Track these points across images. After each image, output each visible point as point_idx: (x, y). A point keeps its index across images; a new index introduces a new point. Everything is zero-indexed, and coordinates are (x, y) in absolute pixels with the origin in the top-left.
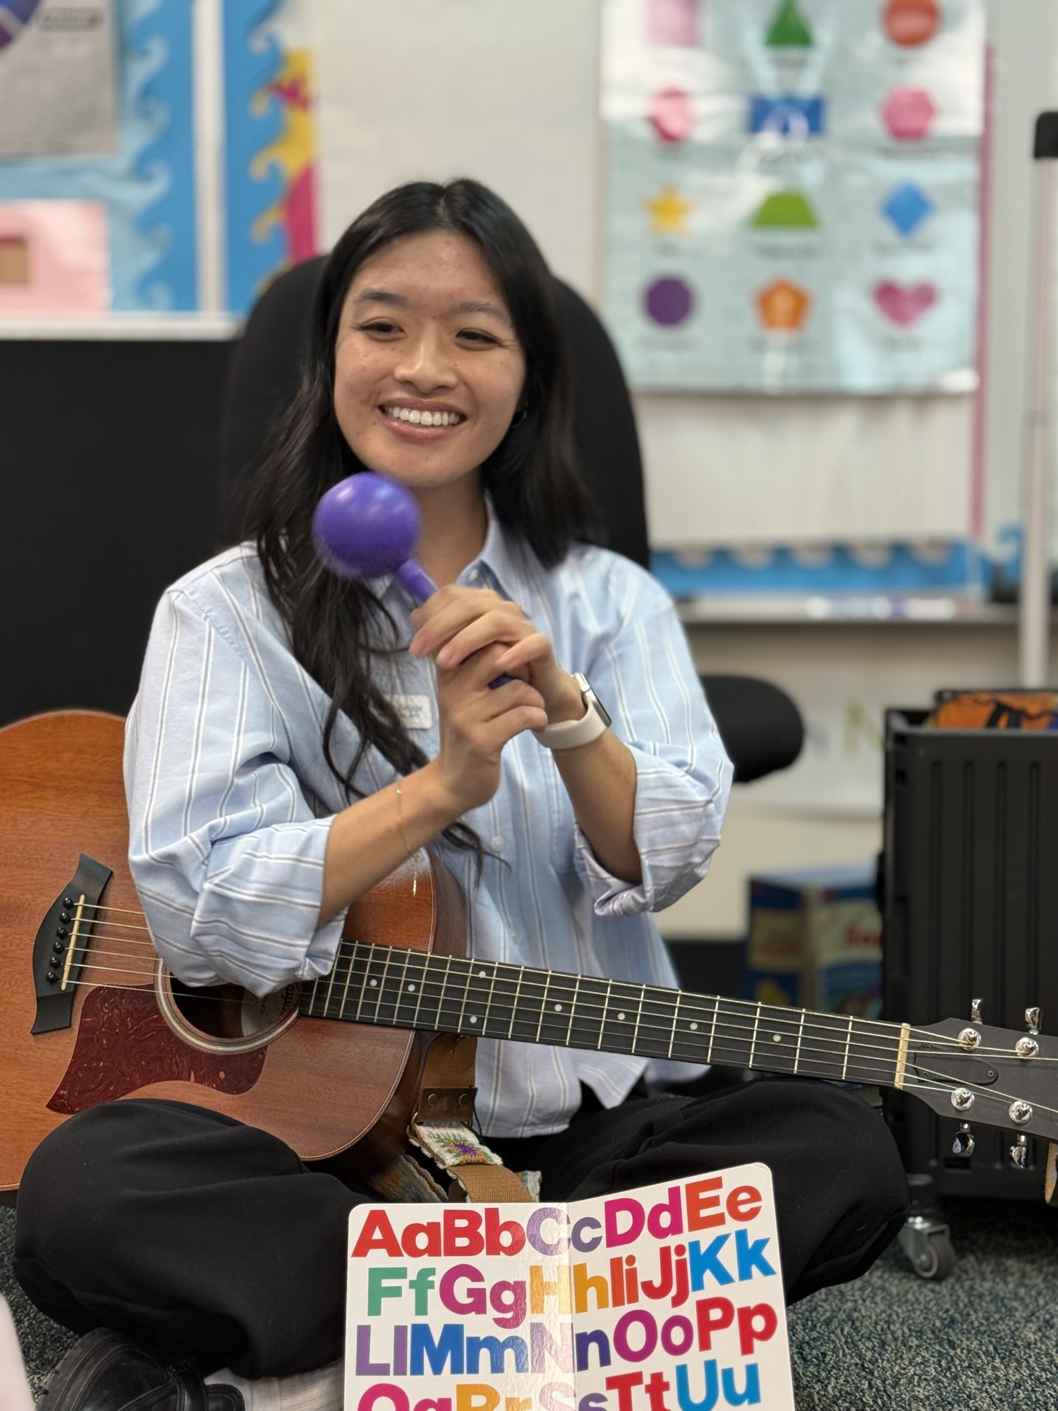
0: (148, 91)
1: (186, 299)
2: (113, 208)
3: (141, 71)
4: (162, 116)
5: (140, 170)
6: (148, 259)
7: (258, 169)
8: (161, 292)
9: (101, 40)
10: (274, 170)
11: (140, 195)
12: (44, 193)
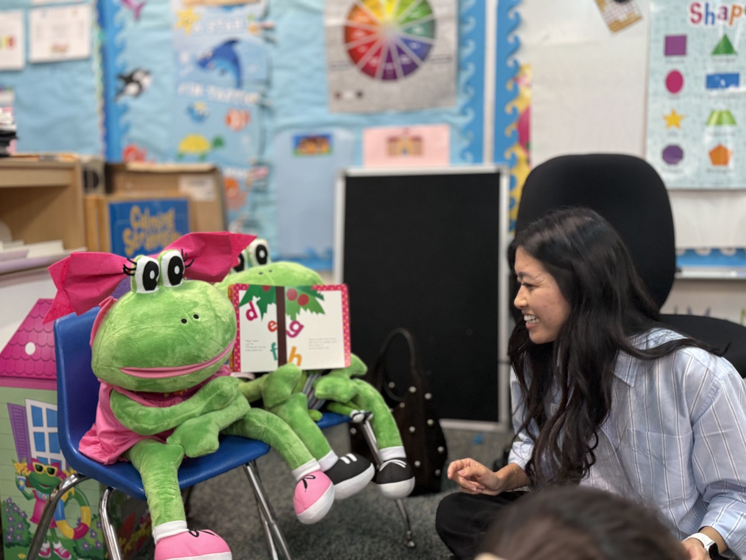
0: (468, 83)
1: (478, 157)
2: (452, 126)
3: (465, 76)
4: (472, 91)
5: (463, 112)
6: (465, 143)
7: (508, 109)
8: (469, 156)
9: (452, 67)
10: (514, 110)
11: (462, 121)
12: (426, 121)
